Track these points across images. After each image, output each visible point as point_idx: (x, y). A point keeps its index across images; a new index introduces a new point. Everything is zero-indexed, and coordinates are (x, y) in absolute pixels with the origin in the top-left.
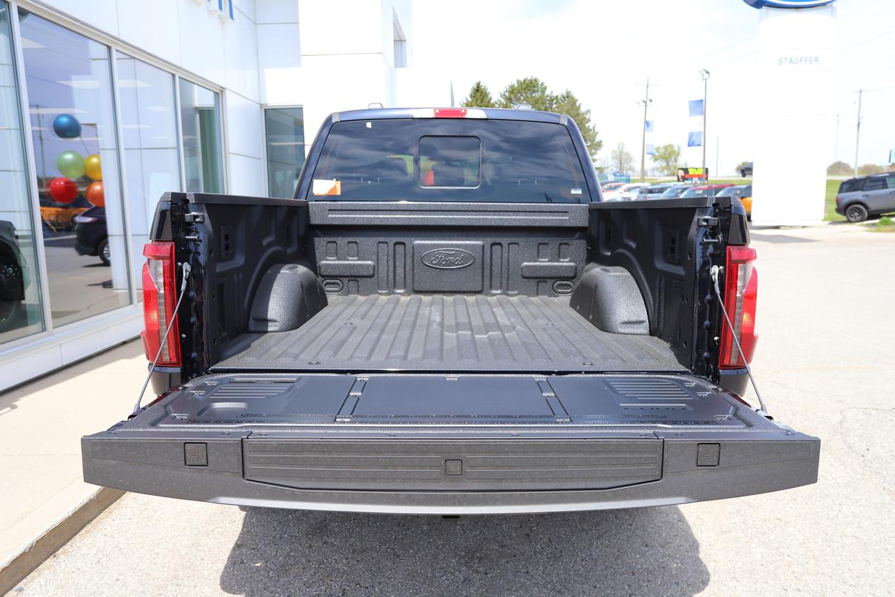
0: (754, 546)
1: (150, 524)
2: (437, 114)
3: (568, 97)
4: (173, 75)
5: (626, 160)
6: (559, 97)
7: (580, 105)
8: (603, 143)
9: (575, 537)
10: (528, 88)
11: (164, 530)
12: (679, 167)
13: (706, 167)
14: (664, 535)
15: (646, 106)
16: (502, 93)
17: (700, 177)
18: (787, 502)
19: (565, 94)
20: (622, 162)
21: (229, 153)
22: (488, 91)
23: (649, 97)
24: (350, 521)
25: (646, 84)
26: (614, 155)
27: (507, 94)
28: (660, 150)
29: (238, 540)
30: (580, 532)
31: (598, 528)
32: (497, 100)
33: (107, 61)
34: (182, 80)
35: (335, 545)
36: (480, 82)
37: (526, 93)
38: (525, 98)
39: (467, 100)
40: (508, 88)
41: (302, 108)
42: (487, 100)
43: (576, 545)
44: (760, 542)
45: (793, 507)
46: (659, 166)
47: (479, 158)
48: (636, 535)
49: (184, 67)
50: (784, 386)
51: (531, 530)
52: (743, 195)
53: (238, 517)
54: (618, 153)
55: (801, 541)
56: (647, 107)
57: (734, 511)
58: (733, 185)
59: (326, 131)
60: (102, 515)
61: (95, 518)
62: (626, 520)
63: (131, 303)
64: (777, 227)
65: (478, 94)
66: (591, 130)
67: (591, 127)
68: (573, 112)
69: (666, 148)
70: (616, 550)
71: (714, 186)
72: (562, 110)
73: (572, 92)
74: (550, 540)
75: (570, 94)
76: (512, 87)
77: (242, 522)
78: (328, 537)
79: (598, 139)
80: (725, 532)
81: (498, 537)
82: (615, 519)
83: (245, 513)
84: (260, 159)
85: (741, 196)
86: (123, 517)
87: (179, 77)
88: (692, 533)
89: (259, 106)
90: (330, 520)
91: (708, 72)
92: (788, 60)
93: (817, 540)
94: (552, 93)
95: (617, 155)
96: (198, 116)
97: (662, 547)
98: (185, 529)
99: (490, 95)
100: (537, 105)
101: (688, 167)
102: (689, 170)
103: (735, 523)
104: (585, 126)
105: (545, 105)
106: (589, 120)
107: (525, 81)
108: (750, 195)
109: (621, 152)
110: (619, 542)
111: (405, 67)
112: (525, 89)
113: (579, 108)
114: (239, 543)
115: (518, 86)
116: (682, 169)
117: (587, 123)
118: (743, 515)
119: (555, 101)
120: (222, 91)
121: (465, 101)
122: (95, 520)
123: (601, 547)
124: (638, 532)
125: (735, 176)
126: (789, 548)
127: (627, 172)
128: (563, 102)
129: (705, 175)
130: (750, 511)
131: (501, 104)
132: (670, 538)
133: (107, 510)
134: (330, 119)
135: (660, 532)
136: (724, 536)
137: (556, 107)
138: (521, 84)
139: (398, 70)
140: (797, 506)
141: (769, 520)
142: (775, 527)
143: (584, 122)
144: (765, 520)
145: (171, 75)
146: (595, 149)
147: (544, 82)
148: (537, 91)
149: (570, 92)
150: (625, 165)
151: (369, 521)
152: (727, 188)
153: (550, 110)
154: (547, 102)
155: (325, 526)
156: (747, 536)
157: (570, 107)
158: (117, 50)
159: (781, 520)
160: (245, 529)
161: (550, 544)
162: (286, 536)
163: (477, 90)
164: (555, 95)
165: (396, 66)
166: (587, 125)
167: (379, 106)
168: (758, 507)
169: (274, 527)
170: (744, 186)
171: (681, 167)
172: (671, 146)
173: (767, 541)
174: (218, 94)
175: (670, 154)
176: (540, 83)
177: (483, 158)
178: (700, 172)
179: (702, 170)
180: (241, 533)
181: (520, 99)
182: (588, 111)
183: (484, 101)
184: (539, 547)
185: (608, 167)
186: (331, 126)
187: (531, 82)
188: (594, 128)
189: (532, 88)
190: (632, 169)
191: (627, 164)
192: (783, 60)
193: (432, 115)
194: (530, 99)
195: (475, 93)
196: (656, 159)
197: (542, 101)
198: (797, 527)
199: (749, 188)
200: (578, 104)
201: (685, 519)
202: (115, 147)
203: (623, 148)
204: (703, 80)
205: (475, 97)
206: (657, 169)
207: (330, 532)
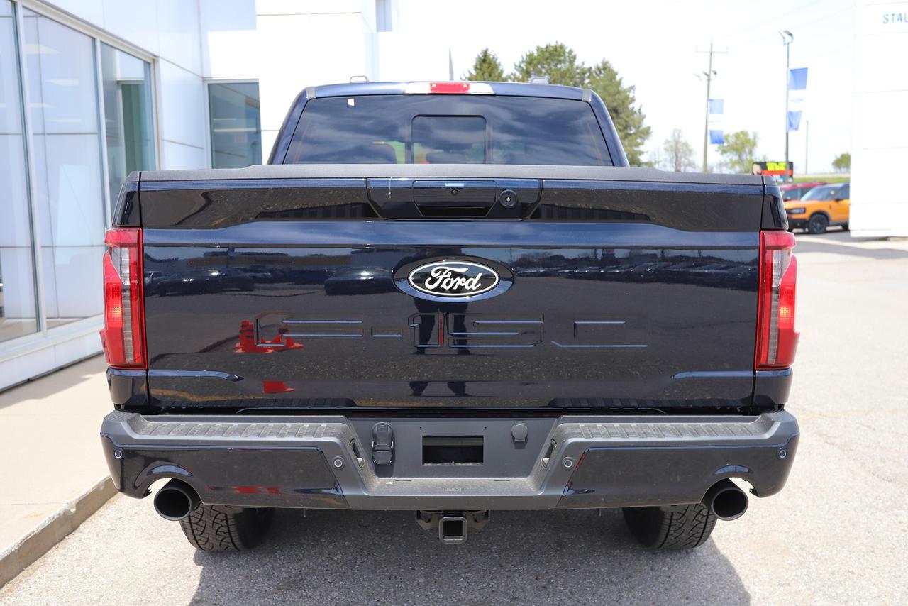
0: (817, 599)
1: (86, 581)
2: (433, 89)
3: (604, 69)
4: (94, 39)
5: (684, 152)
6: (593, 69)
7: (621, 79)
8: (652, 130)
9: (601, 589)
10: (550, 58)
11: (104, 586)
12: (755, 161)
13: (790, 160)
14: (709, 587)
15: (709, 80)
16: (518, 64)
17: (781, 173)
18: (863, 554)
19: (600, 65)
20: (679, 155)
21: (163, 140)
22: (498, 62)
23: (713, 69)
24: (332, 574)
25: (709, 50)
26: (667, 146)
27: (523, 66)
28: (729, 139)
29: (196, 595)
30: (608, 584)
31: (630, 580)
32: (510, 74)
33: (11, 19)
34: (105, 46)
35: (314, 599)
36: (487, 50)
37: (549, 65)
38: (547, 71)
39: (471, 74)
40: (525, 57)
41: (258, 83)
42: (497, 74)
43: (602, 597)
44: (824, 595)
45: (870, 560)
46: (728, 161)
47: (485, 142)
48: (676, 587)
49: (108, 29)
50: (874, 429)
51: (549, 582)
52: (839, 196)
53: (194, 572)
54: (673, 144)
55: (876, 595)
56: (711, 82)
57: (796, 563)
58: (825, 184)
59: (299, 110)
60: (24, 573)
61: (16, 576)
62: (664, 572)
63: (39, 329)
64: (885, 239)
65: (485, 66)
66: (635, 113)
67: (636, 109)
68: (612, 89)
69: (737, 136)
70: (651, 602)
71: (799, 185)
72: (597, 86)
73: (610, 62)
74: (571, 593)
75: (608, 65)
76: (530, 56)
77: (198, 577)
78: (305, 590)
79: (645, 124)
80: (783, 585)
81: (509, 589)
82: (650, 571)
83: (202, 567)
84: (201, 148)
85: (836, 197)
86: (52, 575)
87: (101, 42)
88: (742, 586)
89: (201, 79)
90: (306, 573)
91: (790, 35)
92: (896, 17)
93: (896, 594)
94: (583, 64)
95: (671, 146)
96: (120, 92)
97: (706, 600)
98: (129, 585)
99: (501, 68)
100: (563, 80)
101: (767, 161)
102: (768, 165)
103: (797, 576)
104: (627, 108)
105: (574, 80)
106: (633, 100)
107: (547, 47)
108: (848, 197)
109: (677, 142)
110: (654, 594)
111: (390, 30)
112: (547, 59)
113: (619, 83)
114: (197, 598)
115: (538, 55)
116: (757, 164)
117: (630, 103)
118: (807, 567)
119: (588, 74)
120: (154, 60)
121: (468, 75)
122: (16, 579)
123: (632, 599)
124: (677, 584)
125: (831, 173)
126: (860, 602)
127: (685, 169)
128: (598, 75)
129: (788, 172)
130: (816, 563)
131: (516, 79)
132: (716, 591)
133: (30, 567)
134: (303, 94)
135: (704, 584)
136: (782, 588)
137: (589, 83)
138: (542, 51)
139: (382, 34)
140: (875, 559)
141: (838, 572)
142: (845, 580)
143: (627, 102)
144: (833, 573)
145: (90, 39)
146: (641, 138)
147: (573, 49)
148: (564, 61)
149: (607, 62)
150: (683, 159)
151: (354, 574)
152: (818, 187)
153: (580, 86)
154: (577, 76)
155: (302, 579)
156: (810, 589)
157: (607, 83)
158: (23, 7)
159: (853, 573)
160: (203, 585)
161: (571, 596)
162: (254, 590)
163: (484, 61)
164: (587, 66)
165: (379, 29)
166: (631, 106)
167: (363, 80)
168: (826, 560)
169: (238, 581)
170: (840, 185)
171: (758, 161)
172: (745, 134)
173: (834, 594)
174: (149, 64)
175: (743, 144)
176: (567, 50)
177: (489, 142)
178: (782, 168)
179: (784, 164)
180: (199, 589)
181: (541, 72)
182: (632, 88)
183: (493, 75)
184: (558, 599)
185: (659, 162)
186: (304, 103)
187: (556, 50)
188: (640, 109)
189: (556, 58)
190: (691, 164)
191: (686, 158)
192: (890, 18)
193: (427, 90)
194: (554, 72)
195: (481, 65)
196: (724, 151)
197: (571, 74)
198: (872, 580)
199: (846, 188)
200: (618, 78)
201: (735, 571)
202: (20, 131)
203: (679, 136)
204: (785, 44)
205: (480, 69)
206: (726, 164)
207: (307, 586)
